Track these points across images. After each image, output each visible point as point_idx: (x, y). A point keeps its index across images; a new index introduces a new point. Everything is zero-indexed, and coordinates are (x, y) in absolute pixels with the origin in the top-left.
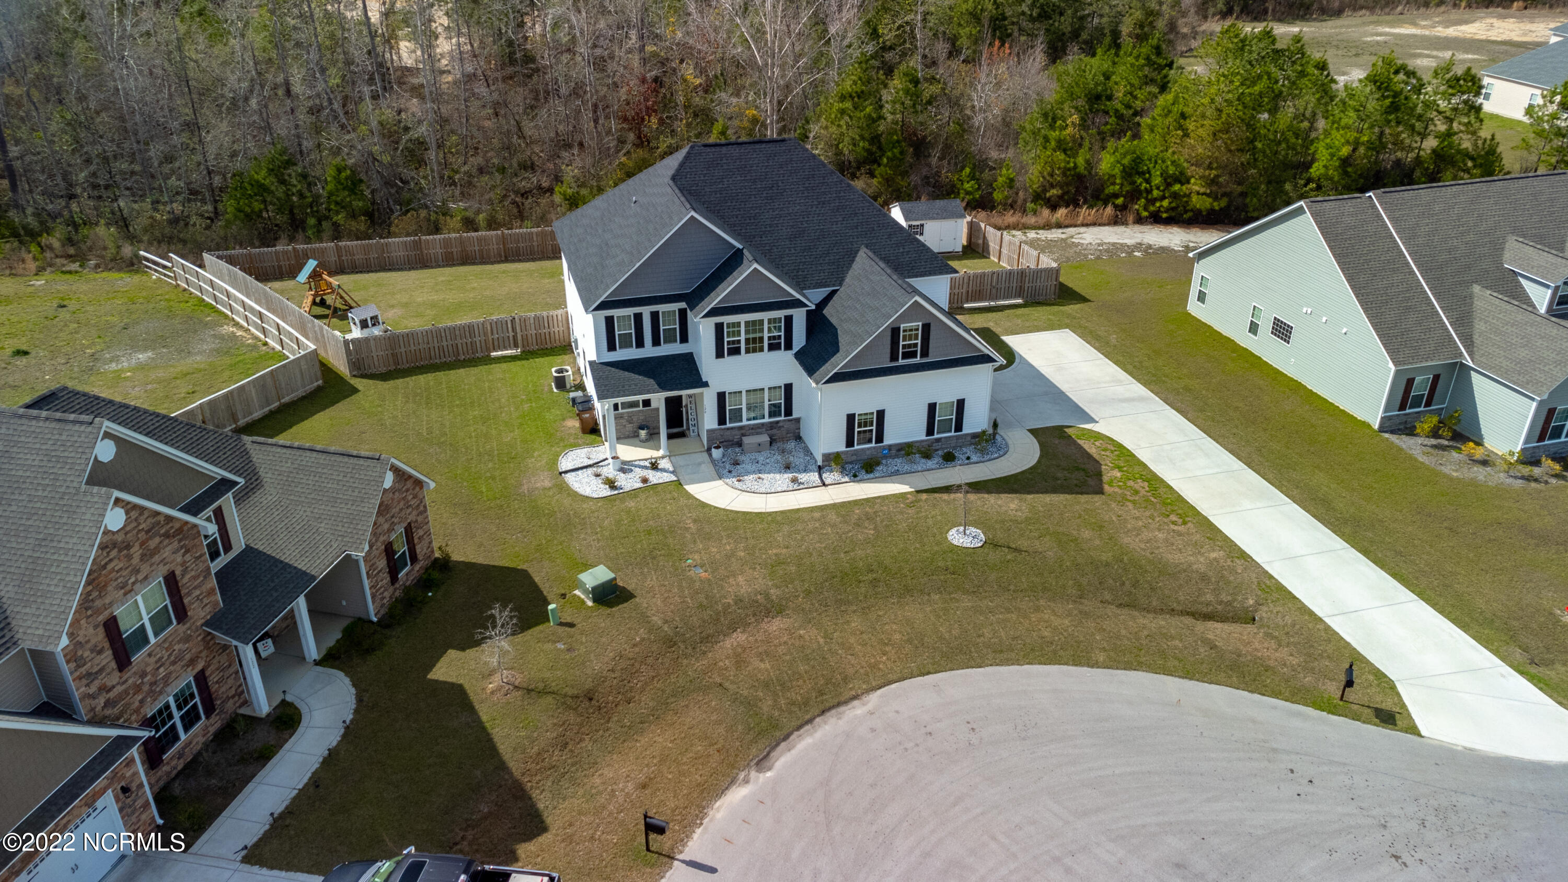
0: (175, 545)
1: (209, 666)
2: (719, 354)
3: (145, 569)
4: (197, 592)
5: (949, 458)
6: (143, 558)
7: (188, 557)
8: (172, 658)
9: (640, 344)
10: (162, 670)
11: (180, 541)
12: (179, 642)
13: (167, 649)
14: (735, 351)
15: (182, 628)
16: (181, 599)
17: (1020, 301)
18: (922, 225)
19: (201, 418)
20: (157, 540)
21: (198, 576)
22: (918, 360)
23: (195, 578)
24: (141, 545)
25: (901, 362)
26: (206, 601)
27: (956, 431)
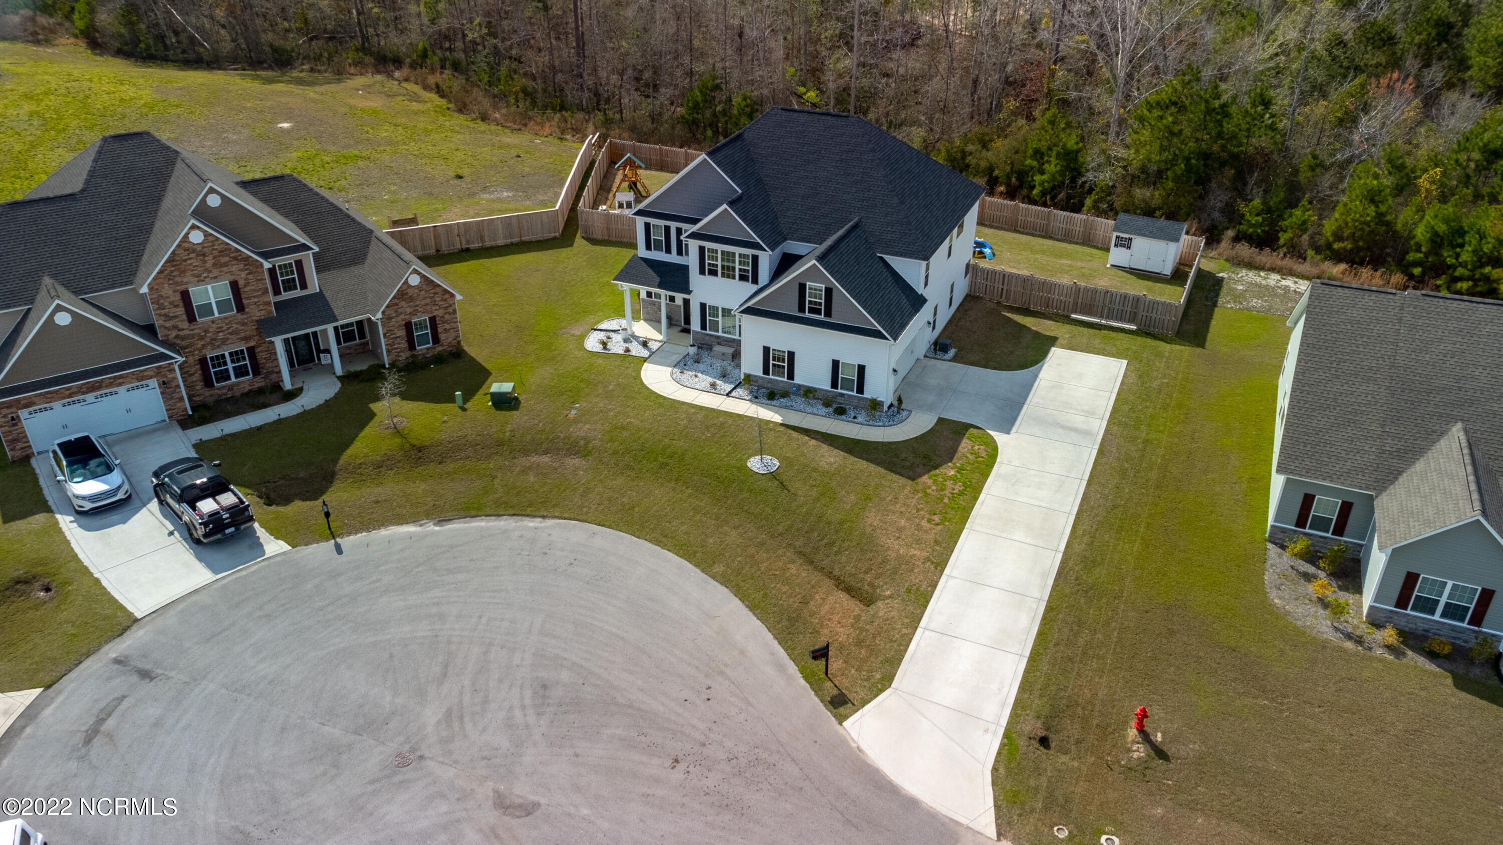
0: (242, 266)
1: (259, 346)
2: (702, 272)
3: (215, 272)
4: (256, 300)
5: (840, 412)
6: (214, 265)
7: (250, 277)
8: (230, 330)
9: (668, 251)
10: (221, 334)
11: (245, 265)
12: (237, 323)
13: (227, 324)
14: (713, 273)
15: (240, 317)
16: (241, 299)
17: (1134, 327)
18: (1131, 239)
19: (456, 232)
20: (227, 259)
21: (258, 291)
22: (822, 317)
23: (255, 291)
24: (214, 258)
25: (807, 314)
26: (261, 307)
27: (857, 392)
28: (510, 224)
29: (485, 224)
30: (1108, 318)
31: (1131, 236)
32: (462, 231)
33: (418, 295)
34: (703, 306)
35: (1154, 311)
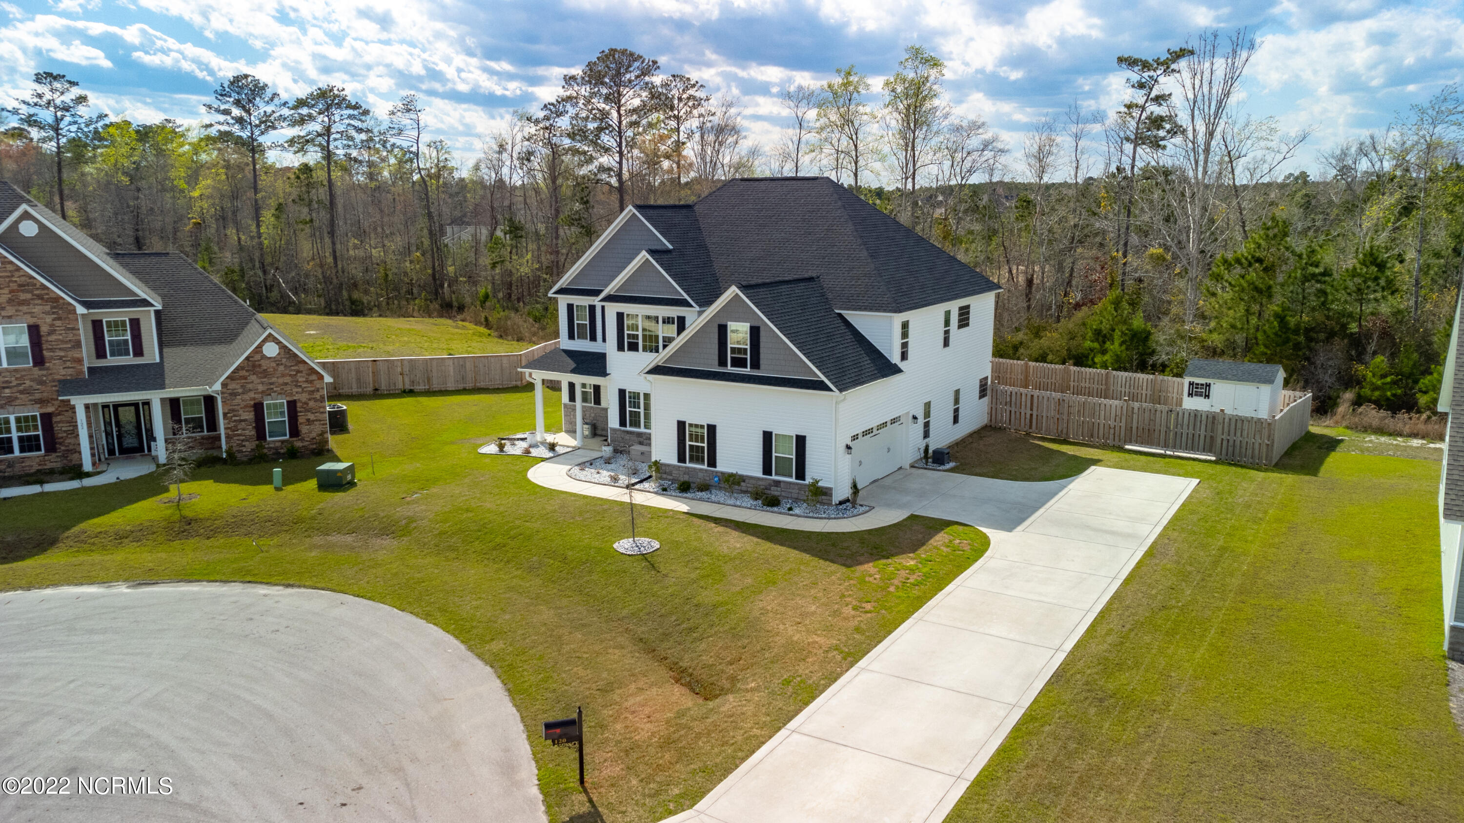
0: (48, 308)
1: (59, 414)
2: (621, 348)
3: (10, 311)
4: (62, 354)
5: (772, 502)
6: (10, 301)
7: (58, 323)
8: (21, 388)
9: (593, 338)
10: (7, 391)
11: (54, 307)
12: (32, 380)
13: (17, 379)
14: (633, 347)
15: (37, 372)
16: (41, 350)
17: (1214, 458)
18: (1208, 385)
20: (29, 296)
21: (66, 342)
22: (747, 371)
23: (63, 342)
24: (11, 292)
25: (730, 369)
26: (68, 364)
27: (797, 478)
28: (463, 366)
29: (434, 363)
30: (1174, 447)
31: (1208, 381)
32: (406, 370)
33: (275, 370)
34: (622, 393)
35: (1239, 434)
